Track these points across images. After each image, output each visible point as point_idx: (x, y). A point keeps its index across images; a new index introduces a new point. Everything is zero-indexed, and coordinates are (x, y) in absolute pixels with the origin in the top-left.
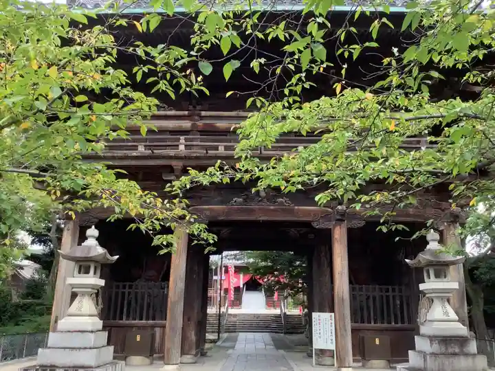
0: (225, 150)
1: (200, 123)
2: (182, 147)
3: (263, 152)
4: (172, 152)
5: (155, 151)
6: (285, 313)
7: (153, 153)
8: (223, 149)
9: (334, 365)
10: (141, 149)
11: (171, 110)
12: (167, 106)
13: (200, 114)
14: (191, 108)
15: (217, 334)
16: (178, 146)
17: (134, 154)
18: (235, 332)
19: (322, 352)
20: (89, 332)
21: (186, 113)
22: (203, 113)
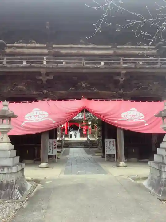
0: (66, 64)
1: (53, 51)
2: (45, 62)
3: (85, 65)
4: (40, 65)
5: (32, 64)
6: (89, 139)
7: (31, 65)
8: (65, 64)
9: (115, 161)
10: (25, 63)
11: (37, 44)
12: (35, 42)
13: (53, 46)
14: (48, 43)
15: (60, 149)
16: (43, 61)
17: (22, 65)
18: (68, 148)
19: (109, 156)
20: (8, 150)
21: (45, 45)
22: (54, 46)
